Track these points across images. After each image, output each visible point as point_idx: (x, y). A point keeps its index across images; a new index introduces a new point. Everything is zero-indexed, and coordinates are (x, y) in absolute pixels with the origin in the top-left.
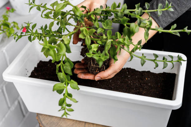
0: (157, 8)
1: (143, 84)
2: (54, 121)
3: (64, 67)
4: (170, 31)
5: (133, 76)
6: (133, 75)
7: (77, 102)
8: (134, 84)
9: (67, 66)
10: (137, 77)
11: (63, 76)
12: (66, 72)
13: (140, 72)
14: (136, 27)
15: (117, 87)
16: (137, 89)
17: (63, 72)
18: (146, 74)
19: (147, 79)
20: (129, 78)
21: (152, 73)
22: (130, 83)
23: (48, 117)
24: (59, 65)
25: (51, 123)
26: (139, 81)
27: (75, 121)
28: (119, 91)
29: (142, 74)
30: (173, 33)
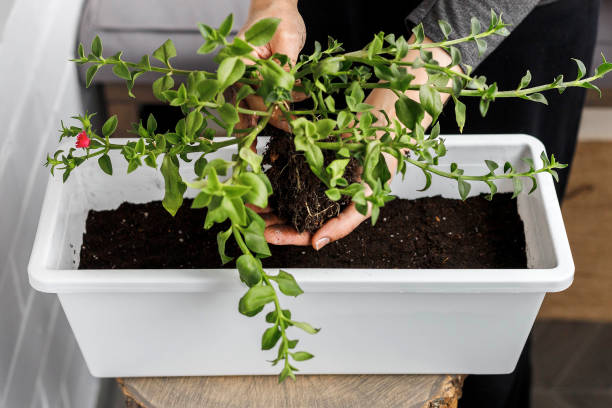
0: (469, 32)
1: (433, 234)
2: (185, 390)
3: (247, 237)
4: (519, 93)
5: (396, 218)
6: (397, 215)
7: (317, 330)
8: (406, 239)
9: (252, 232)
10: (407, 217)
11: (253, 265)
12: (254, 250)
13: (411, 202)
14: (433, 96)
15: (362, 258)
16: (420, 252)
17: (248, 252)
18: (430, 205)
19: (438, 219)
20: (389, 225)
21: (449, 200)
22: (397, 239)
23: (161, 383)
24: (229, 232)
25: (179, 398)
26: (417, 229)
27: (250, 379)
28: (374, 267)
29: (420, 207)
30: (530, 98)
